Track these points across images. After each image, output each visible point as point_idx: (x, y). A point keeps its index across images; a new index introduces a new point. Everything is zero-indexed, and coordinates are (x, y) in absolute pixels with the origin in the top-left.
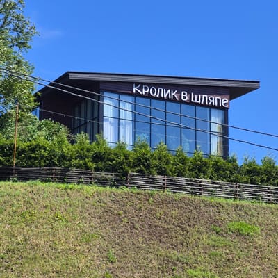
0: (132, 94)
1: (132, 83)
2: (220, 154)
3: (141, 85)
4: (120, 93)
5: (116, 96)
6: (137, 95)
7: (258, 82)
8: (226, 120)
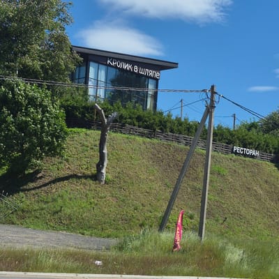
0: (106, 65)
1: (107, 57)
2: (152, 109)
3: (112, 59)
4: (99, 63)
5: (97, 65)
6: (110, 65)
7: (177, 64)
8: (157, 86)
